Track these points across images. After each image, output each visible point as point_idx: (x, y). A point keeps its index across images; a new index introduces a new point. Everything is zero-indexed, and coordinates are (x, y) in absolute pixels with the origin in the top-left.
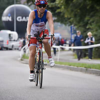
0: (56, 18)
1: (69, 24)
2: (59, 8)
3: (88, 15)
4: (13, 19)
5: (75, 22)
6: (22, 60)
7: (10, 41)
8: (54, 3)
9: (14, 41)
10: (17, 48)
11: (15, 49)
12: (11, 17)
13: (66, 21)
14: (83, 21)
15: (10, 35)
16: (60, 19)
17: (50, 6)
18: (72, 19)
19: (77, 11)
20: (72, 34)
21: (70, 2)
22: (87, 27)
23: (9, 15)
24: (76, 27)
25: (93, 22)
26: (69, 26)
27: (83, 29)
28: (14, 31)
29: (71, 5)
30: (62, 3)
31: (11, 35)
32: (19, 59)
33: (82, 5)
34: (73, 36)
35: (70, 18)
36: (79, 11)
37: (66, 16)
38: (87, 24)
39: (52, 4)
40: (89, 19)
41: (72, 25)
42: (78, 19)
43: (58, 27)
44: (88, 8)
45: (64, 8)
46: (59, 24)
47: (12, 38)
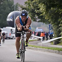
0: (40, 20)
1: (48, 23)
2: (42, 13)
3: (60, 18)
4: (13, 20)
5: (52, 22)
8: (39, 11)
14: (57, 21)
15: (11, 29)
16: (43, 20)
17: (36, 12)
18: (50, 20)
20: (50, 29)
22: (60, 25)
23: (11, 18)
24: (52, 25)
27: (57, 26)
28: (14, 27)
29: (49, 11)
30: (44, 10)
33: (56, 11)
34: (50, 30)
37: (46, 18)
38: (59, 23)
39: (38, 11)
41: (50, 24)
42: (54, 20)
43: (42, 25)
45: (45, 13)
46: (42, 23)
47: (13, 32)
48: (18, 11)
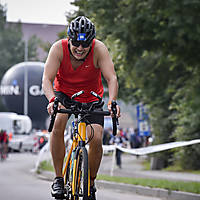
1: (134, 100)
3: (172, 84)
4: (21, 90)
5: (145, 98)
6: (39, 173)
7: (16, 133)
9: (24, 133)
10: (29, 148)
11: (26, 151)
12: (17, 88)
13: (128, 95)
14: (162, 95)
15: (15, 122)
18: (139, 91)
19: (149, 75)
20: (140, 121)
21: (135, 57)
22: (171, 108)
23: (15, 83)
24: (147, 107)
25: (181, 97)
26: (133, 104)
27: (161, 111)
28: (23, 114)
29: (137, 63)
30: (120, 60)
31: (18, 123)
32: (34, 170)
33: (159, 63)
34: (141, 124)
35: (137, 89)
36: (153, 75)
37: (128, 86)
38: (169, 101)
40: (173, 91)
41: (140, 104)
42: (152, 90)
44: (171, 69)
45: (125, 69)
47: (19, 128)
48: (37, 61)
